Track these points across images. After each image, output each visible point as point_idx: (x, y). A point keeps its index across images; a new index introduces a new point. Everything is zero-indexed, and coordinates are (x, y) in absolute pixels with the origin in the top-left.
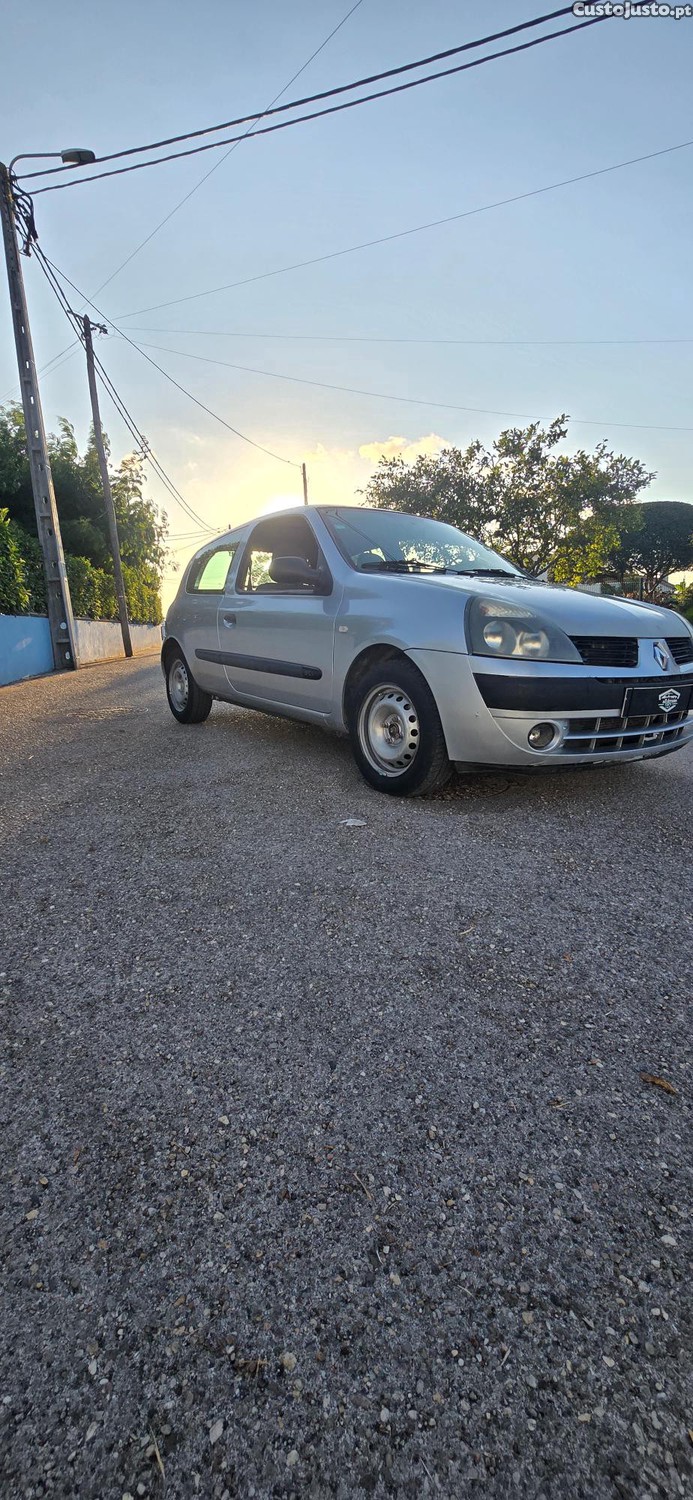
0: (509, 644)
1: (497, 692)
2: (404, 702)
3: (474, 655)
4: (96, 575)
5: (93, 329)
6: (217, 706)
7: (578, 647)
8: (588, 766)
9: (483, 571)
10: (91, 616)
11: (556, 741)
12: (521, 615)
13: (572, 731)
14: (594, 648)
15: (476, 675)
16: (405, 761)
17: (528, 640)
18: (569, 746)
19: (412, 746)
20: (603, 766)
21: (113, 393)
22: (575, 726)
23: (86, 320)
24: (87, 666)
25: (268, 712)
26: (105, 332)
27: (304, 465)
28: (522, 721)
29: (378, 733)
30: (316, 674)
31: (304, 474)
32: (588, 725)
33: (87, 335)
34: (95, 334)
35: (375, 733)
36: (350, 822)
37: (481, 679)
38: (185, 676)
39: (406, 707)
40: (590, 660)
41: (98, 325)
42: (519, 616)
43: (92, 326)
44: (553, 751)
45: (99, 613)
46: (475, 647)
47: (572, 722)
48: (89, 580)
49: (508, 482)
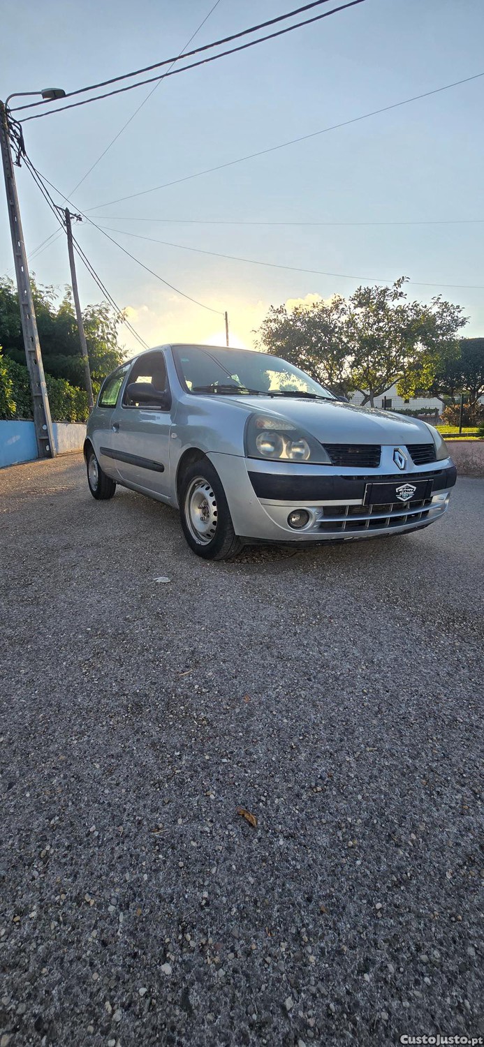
0: (278, 449)
1: (265, 487)
2: (211, 490)
3: (249, 457)
4: (70, 390)
5: (72, 218)
6: (119, 488)
7: (329, 452)
8: (339, 542)
9: (291, 392)
10: (69, 420)
11: (310, 523)
12: (289, 428)
13: (325, 516)
14: (340, 453)
15: (250, 473)
16: (211, 534)
17: (295, 446)
18: (323, 527)
19: (214, 523)
20: (352, 541)
21: (87, 263)
22: (327, 511)
23: (67, 211)
24: (63, 455)
25: (139, 492)
26: (80, 219)
27: (226, 313)
28: (284, 507)
29: (197, 513)
30: (160, 468)
31: (226, 319)
32: (340, 511)
33: (68, 223)
34: (73, 221)
35: (194, 512)
36: (160, 580)
37: (252, 475)
38: (96, 465)
39: (211, 495)
40: (337, 463)
41: (75, 215)
42: (286, 429)
43: (71, 216)
44: (309, 531)
45: (75, 418)
46: (251, 452)
47: (325, 508)
48: (67, 394)
49: (360, 326)
